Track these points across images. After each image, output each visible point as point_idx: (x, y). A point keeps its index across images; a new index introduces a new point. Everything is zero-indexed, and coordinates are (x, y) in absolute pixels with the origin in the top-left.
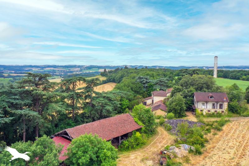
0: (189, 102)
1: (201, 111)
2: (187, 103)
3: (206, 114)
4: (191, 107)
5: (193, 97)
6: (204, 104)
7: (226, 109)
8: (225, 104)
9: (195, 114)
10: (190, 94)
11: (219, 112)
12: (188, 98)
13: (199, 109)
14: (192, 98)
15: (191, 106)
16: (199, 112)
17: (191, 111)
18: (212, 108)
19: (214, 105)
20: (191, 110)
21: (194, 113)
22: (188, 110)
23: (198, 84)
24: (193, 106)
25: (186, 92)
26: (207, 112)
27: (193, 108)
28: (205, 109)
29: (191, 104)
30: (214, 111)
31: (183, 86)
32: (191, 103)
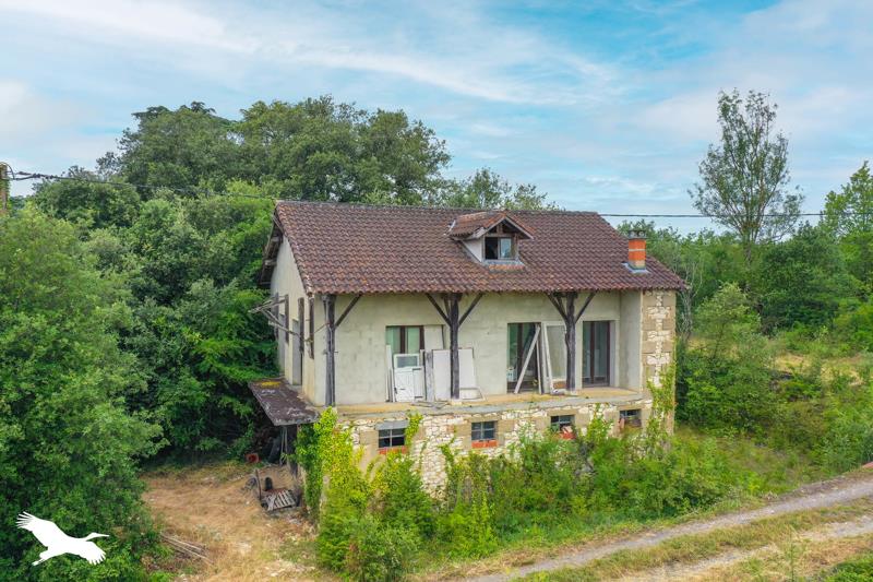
0: (211, 346)
1: (393, 439)
2: (193, 359)
3: (454, 475)
4: (243, 409)
5: (264, 279)
6: (412, 336)
7: (657, 385)
8: (651, 325)
9: (304, 503)
10: (223, 243)
11: (598, 424)
12: (196, 287)
13: (352, 416)
14: (245, 295)
15: (242, 391)
16: (367, 459)
17: (244, 458)
18: (511, 386)
19: (522, 337)
20: (241, 443)
21: (284, 478)
22: (207, 444)
23: (309, 150)
24: (264, 388)
25: (178, 225)
26: (463, 447)
27: (261, 419)
28: (439, 409)
29: (236, 372)
30: (543, 416)
31: (152, 178)
32: (244, 358)
